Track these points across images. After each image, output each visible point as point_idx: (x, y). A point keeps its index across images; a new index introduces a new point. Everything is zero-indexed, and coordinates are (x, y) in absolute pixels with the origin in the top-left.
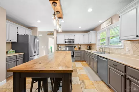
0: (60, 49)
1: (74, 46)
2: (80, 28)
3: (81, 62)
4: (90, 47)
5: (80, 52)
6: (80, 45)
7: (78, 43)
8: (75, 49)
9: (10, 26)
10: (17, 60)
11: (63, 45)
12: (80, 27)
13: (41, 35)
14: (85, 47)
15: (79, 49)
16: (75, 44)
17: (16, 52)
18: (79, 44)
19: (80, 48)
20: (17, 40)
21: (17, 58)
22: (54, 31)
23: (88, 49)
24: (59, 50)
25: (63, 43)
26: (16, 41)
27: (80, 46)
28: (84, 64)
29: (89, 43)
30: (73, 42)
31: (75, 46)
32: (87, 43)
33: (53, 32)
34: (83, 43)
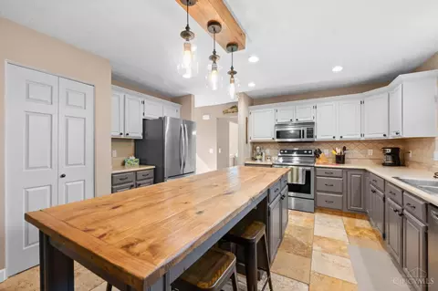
0: (258, 157)
1: (313, 148)
2: (338, 72)
3: (345, 219)
4: (397, 153)
5: (339, 173)
6: (345, 144)
7: (330, 138)
8: (319, 163)
9: (127, 100)
10: (138, 182)
11: (272, 146)
12: (337, 69)
13: (206, 117)
14: (370, 152)
15: (338, 162)
16: (319, 143)
17: (140, 164)
18: (338, 139)
19: (340, 159)
20: (144, 134)
21: (138, 178)
22: (237, 100)
23: (384, 165)
24: (258, 162)
25: (270, 139)
26: (139, 135)
27: (344, 149)
28: (357, 229)
29: (392, 136)
30: (310, 133)
31: (317, 148)
32: (381, 136)
33: (237, 103)
34: (358, 137)
